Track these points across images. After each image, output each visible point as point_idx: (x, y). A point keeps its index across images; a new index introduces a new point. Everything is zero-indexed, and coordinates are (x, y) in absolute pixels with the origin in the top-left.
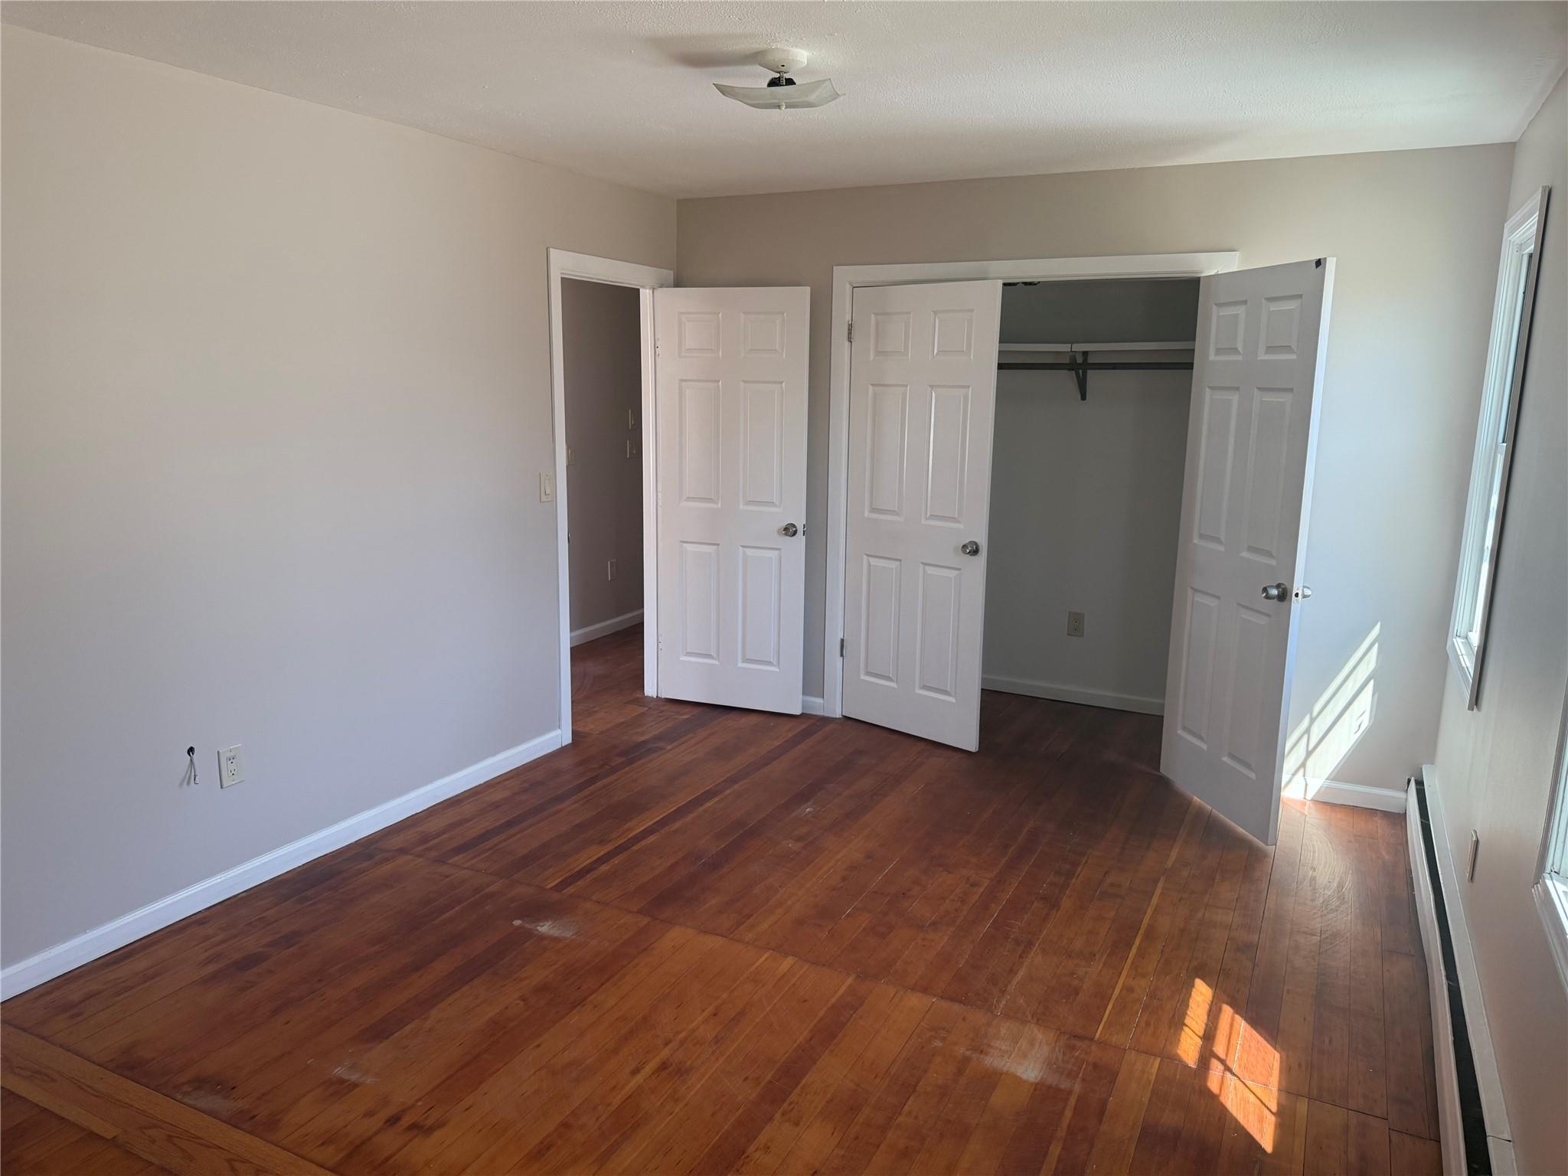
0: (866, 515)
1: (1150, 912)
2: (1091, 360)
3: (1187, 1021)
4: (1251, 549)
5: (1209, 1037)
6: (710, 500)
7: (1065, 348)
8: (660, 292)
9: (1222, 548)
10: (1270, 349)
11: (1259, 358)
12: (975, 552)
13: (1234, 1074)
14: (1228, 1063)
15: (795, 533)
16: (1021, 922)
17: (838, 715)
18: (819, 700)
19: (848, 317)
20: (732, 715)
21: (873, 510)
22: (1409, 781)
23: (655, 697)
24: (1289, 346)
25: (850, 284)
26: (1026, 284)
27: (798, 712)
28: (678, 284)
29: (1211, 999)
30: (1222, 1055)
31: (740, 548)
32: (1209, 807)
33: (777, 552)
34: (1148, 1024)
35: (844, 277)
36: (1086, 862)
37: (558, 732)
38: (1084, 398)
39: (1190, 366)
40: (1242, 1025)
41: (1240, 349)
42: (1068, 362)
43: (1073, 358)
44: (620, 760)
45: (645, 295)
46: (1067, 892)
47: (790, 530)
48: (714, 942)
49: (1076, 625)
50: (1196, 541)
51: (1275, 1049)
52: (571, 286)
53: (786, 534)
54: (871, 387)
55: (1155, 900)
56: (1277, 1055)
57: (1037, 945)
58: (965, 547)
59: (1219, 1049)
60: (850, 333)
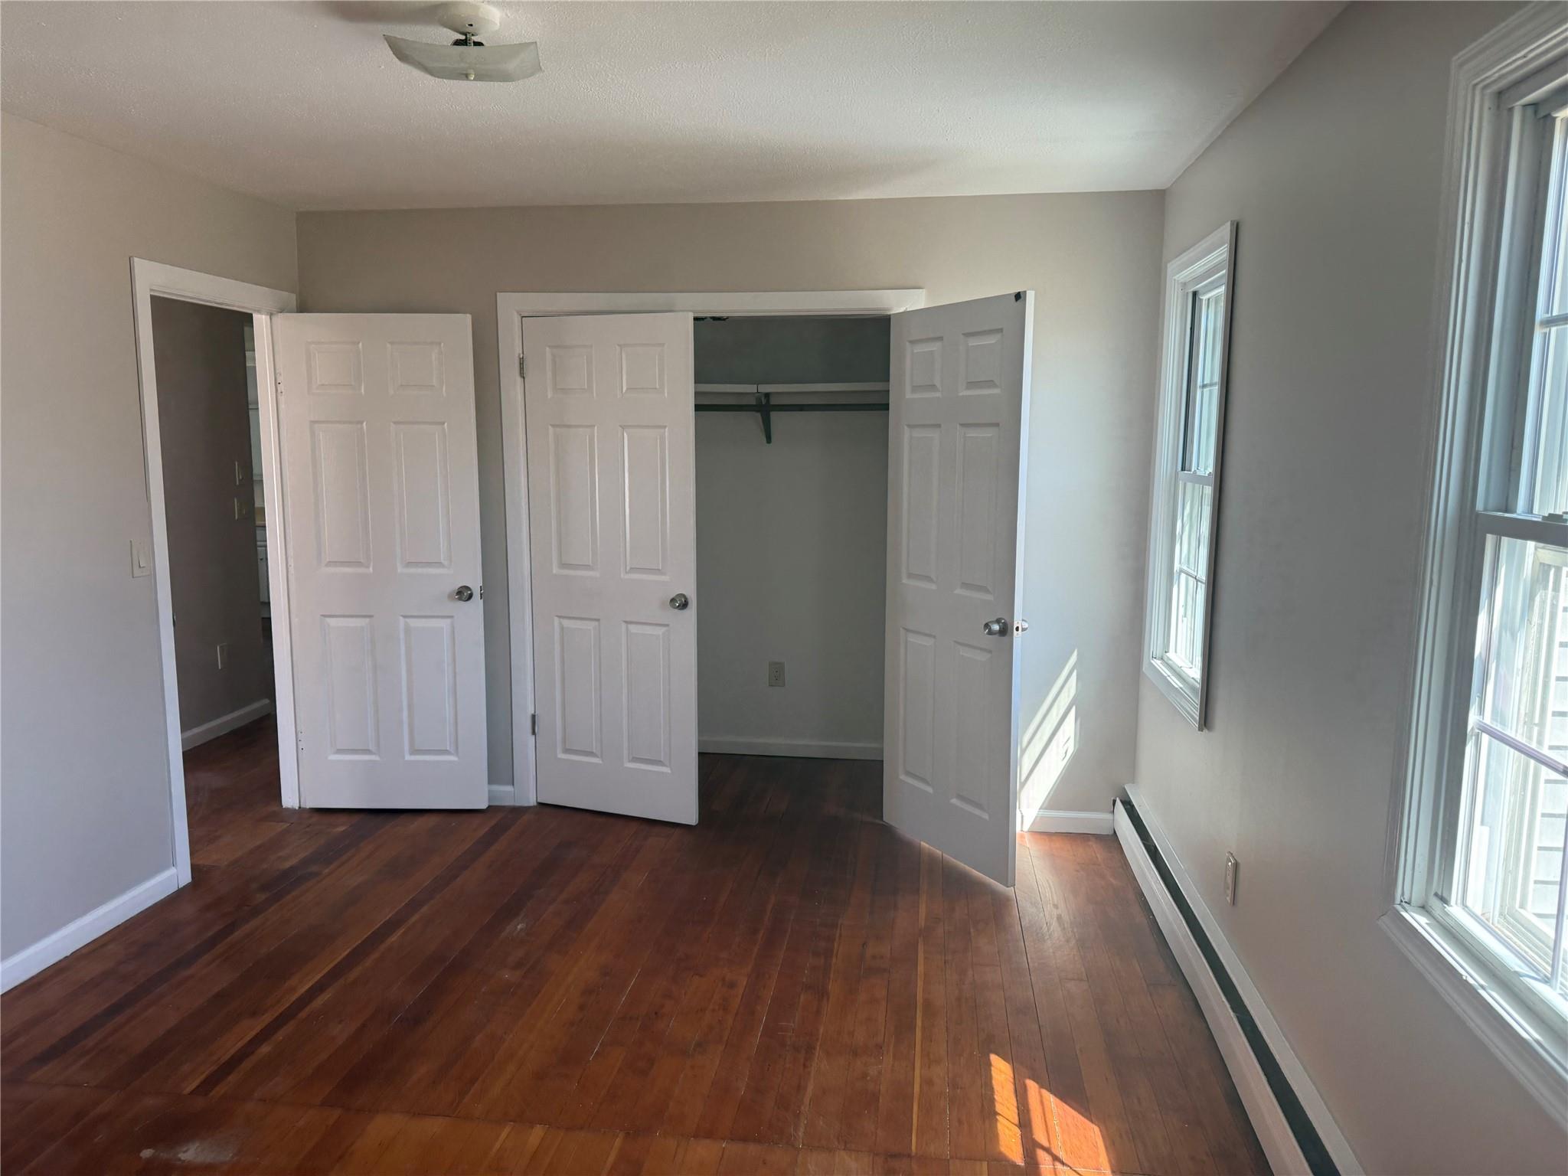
0: (554, 572)
1: (920, 983)
2: (774, 401)
3: (999, 1108)
4: (966, 585)
5: (1025, 1123)
6: (359, 564)
7: (751, 388)
8: (280, 319)
9: (934, 587)
10: (971, 385)
11: (961, 394)
12: (684, 605)
13: (1063, 1164)
14: (1054, 1151)
15: (470, 596)
16: (794, 1023)
17: (532, 801)
18: (509, 788)
19: (518, 350)
20: (403, 818)
21: (564, 565)
22: (1114, 802)
23: (297, 808)
24: (992, 381)
25: (518, 312)
26: (714, 318)
27: (483, 806)
28: (302, 308)
29: (1012, 1075)
30: (1045, 1144)
31: (401, 618)
32: (939, 852)
33: (449, 621)
34: (960, 1122)
35: (510, 306)
36: (840, 936)
37: (172, 871)
38: (769, 439)
39: (885, 407)
40: (1051, 1100)
41: (938, 385)
42: (755, 403)
43: (759, 399)
44: (261, 897)
45: (260, 321)
46: (832, 976)
47: (464, 594)
48: (434, 1126)
49: (777, 675)
50: (905, 581)
51: (1092, 1121)
52: (165, 309)
53: (460, 599)
54: (551, 429)
55: (921, 968)
56: (1096, 1129)
57: (818, 1048)
58: (673, 600)
59: (1040, 1136)
60: (522, 369)
